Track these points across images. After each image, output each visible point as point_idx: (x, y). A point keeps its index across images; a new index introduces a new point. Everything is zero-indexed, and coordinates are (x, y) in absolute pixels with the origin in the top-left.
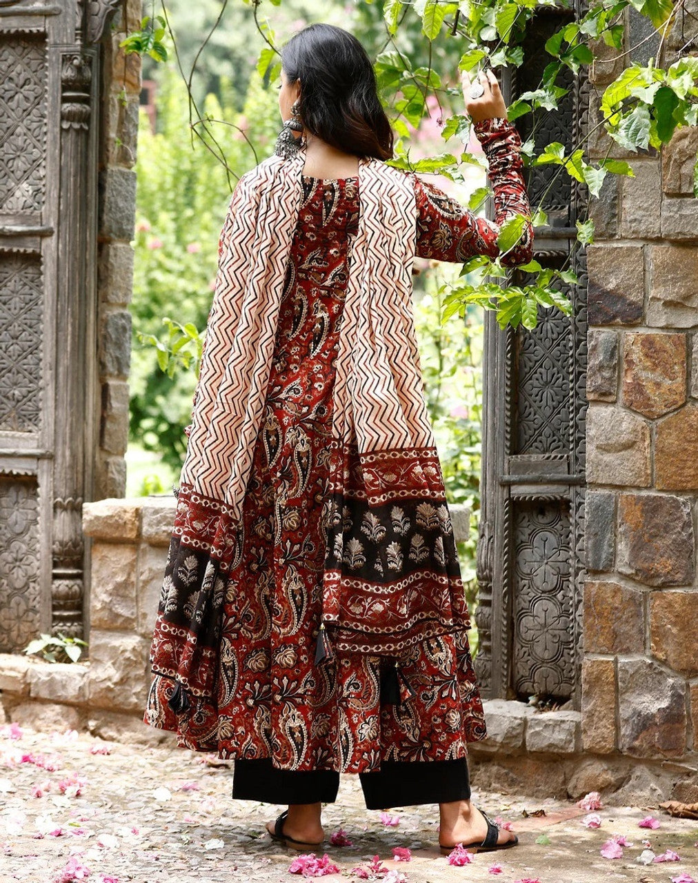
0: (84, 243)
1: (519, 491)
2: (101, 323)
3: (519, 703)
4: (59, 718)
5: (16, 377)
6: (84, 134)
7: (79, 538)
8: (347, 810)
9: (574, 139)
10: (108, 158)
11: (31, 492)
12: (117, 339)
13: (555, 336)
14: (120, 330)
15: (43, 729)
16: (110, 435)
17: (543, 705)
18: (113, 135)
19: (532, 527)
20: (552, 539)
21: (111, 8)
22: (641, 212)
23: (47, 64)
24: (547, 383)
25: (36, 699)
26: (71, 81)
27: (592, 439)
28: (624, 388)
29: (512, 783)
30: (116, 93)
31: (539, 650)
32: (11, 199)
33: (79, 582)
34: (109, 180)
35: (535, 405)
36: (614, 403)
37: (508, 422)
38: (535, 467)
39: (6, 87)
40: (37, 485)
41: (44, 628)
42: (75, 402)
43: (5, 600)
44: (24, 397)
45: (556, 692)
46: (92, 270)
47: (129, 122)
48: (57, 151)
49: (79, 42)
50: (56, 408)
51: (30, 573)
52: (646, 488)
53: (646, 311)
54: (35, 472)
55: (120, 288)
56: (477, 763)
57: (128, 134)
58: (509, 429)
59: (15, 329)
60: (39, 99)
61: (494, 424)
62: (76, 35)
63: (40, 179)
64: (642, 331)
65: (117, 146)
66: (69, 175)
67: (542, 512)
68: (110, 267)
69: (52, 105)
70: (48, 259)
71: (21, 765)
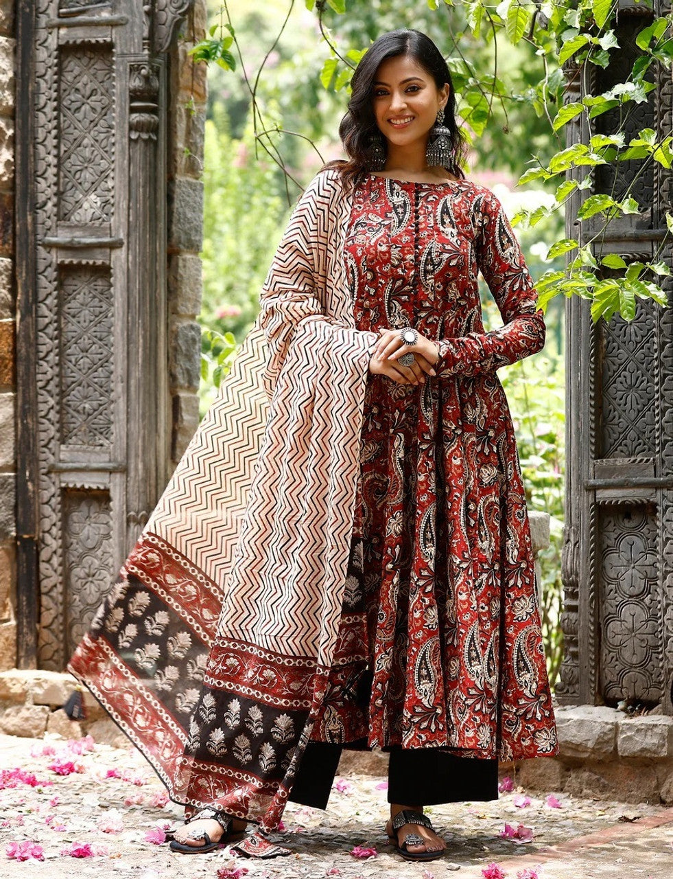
0: (154, 256)
1: (604, 495)
2: (172, 335)
3: (609, 709)
5: (86, 390)
6: (152, 144)
8: (444, 817)
10: (176, 168)
11: (103, 506)
12: (187, 350)
13: (638, 339)
14: (190, 342)
15: (122, 745)
16: (182, 448)
17: (632, 710)
18: (180, 145)
19: (619, 532)
20: (639, 543)
21: (179, 17)
23: (114, 75)
24: (631, 387)
26: (139, 91)
29: (604, 789)
30: (184, 103)
31: (627, 654)
32: (79, 211)
34: (177, 190)
35: (620, 409)
37: (593, 426)
38: (622, 470)
39: (73, 98)
40: (109, 499)
42: (147, 414)
43: (78, 616)
44: (95, 410)
45: (645, 697)
46: (162, 281)
47: (196, 133)
48: (126, 162)
49: (146, 52)
50: (128, 421)
51: (103, 589)
54: (108, 486)
55: (189, 299)
56: (568, 770)
57: (195, 144)
58: (593, 434)
59: (84, 342)
60: (106, 109)
61: (578, 429)
62: (144, 44)
63: (109, 190)
65: (185, 156)
66: (138, 186)
67: (628, 516)
68: (179, 279)
69: (120, 116)
70: (118, 271)
71: (107, 780)
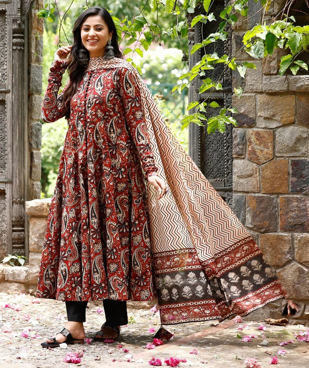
0: (23, 97)
2: (30, 128)
4: (17, 288)
6: (22, 51)
7: (23, 215)
8: (140, 325)
9: (225, 52)
10: (31, 60)
11: (3, 197)
12: (36, 134)
13: (218, 131)
14: (37, 130)
15: (11, 293)
16: (34, 173)
18: (33, 51)
22: (254, 82)
23: (6, 23)
24: (215, 150)
25: (7, 281)
26: (16, 30)
27: (235, 173)
28: (248, 152)
30: (35, 34)
33: (23, 233)
34: (32, 69)
35: (211, 159)
36: (244, 158)
37: (200, 166)
40: (5, 194)
41: (9, 252)
42: (20, 160)
46: (26, 106)
47: (39, 46)
48: (11, 58)
49: (19, 14)
50: (12, 163)
51: (3, 230)
52: (257, 193)
53: (257, 121)
54: (4, 189)
55: (37, 113)
57: (39, 50)
60: (3, 37)
62: (18, 11)
63: (4, 70)
64: (255, 129)
65: (35, 56)
68: (33, 105)
69: (9, 39)
70: (8, 102)
71: (5, 309)
